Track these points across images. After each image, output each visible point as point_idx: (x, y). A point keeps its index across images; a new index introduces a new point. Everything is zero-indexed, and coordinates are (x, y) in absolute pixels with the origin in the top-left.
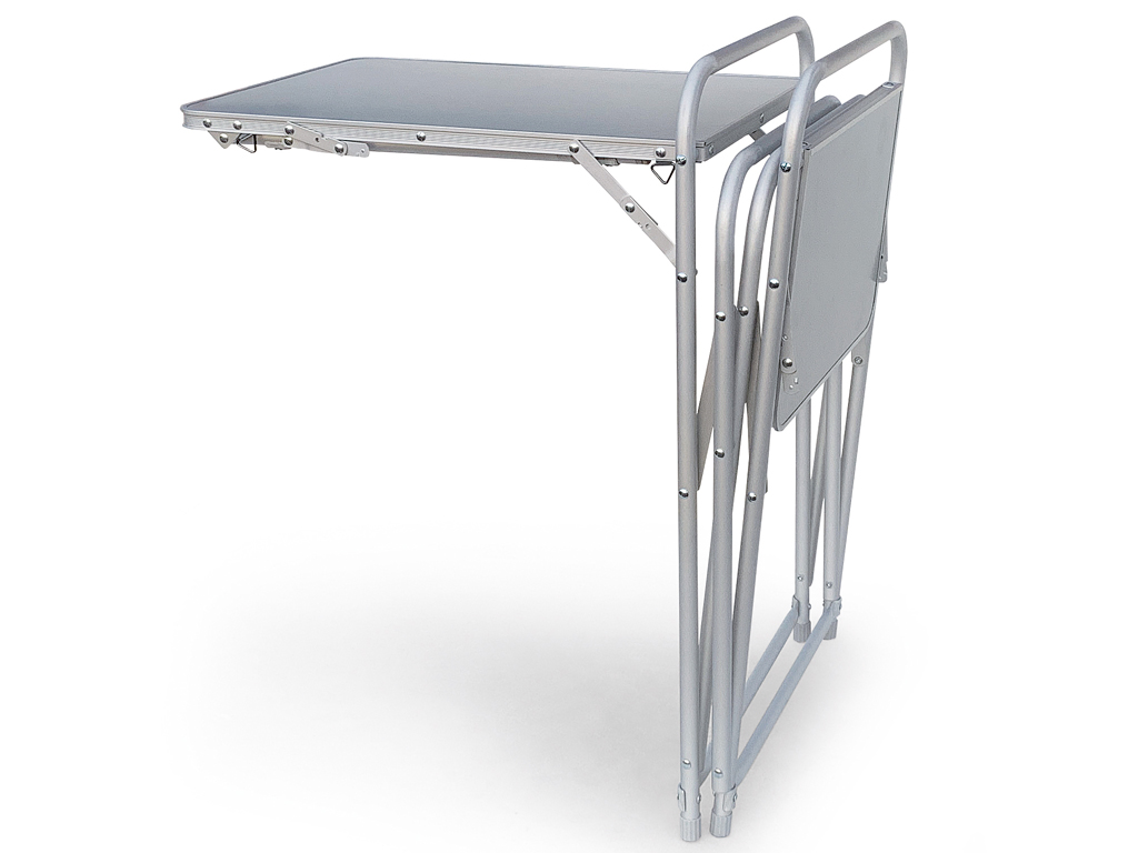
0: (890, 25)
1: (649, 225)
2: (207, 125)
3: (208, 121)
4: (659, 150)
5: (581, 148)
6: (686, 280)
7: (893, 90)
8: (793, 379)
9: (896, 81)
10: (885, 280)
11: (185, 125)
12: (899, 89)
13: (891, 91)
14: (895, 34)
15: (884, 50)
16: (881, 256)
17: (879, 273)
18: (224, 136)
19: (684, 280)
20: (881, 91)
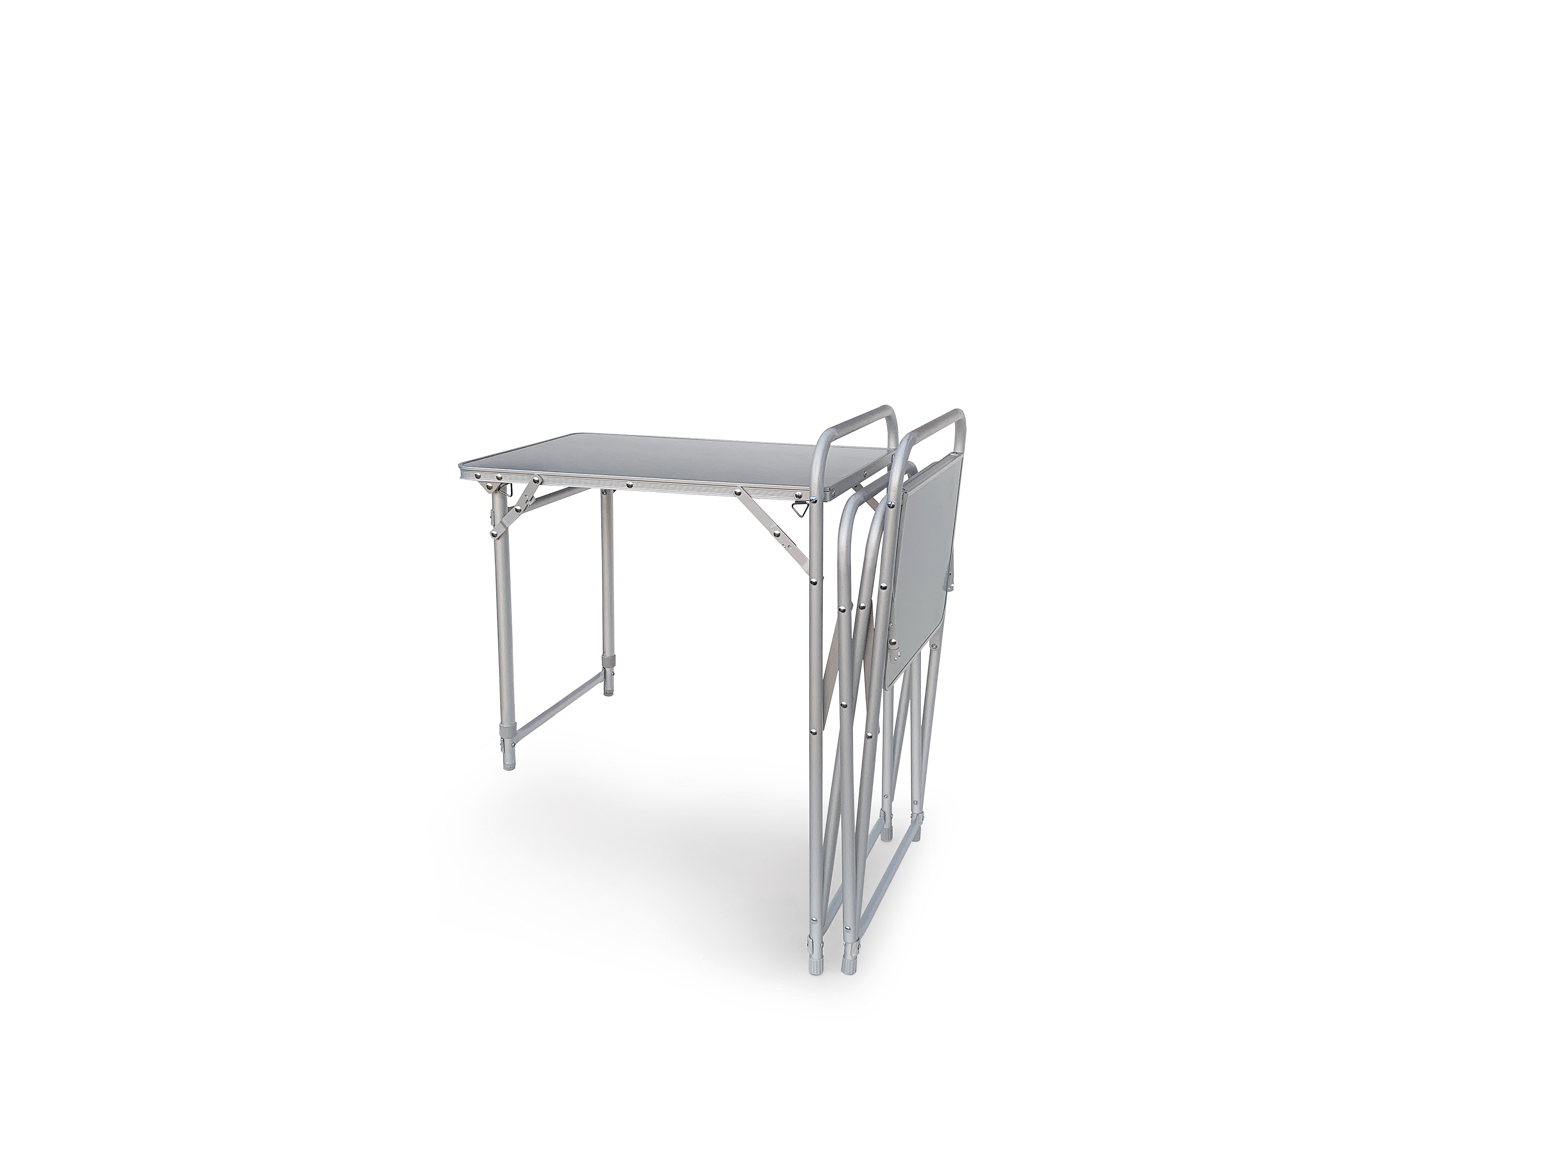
0: (956, 412)
1: (790, 546)
2: (478, 477)
3: (478, 474)
4: (797, 493)
5: (743, 492)
6: (816, 584)
7: (957, 457)
8: (896, 653)
9: (959, 451)
10: (952, 589)
11: (462, 477)
12: (961, 457)
13: (955, 457)
14: (959, 417)
15: (950, 429)
16: (950, 574)
17: (948, 586)
18: (490, 485)
19: (815, 584)
20: (949, 458)
